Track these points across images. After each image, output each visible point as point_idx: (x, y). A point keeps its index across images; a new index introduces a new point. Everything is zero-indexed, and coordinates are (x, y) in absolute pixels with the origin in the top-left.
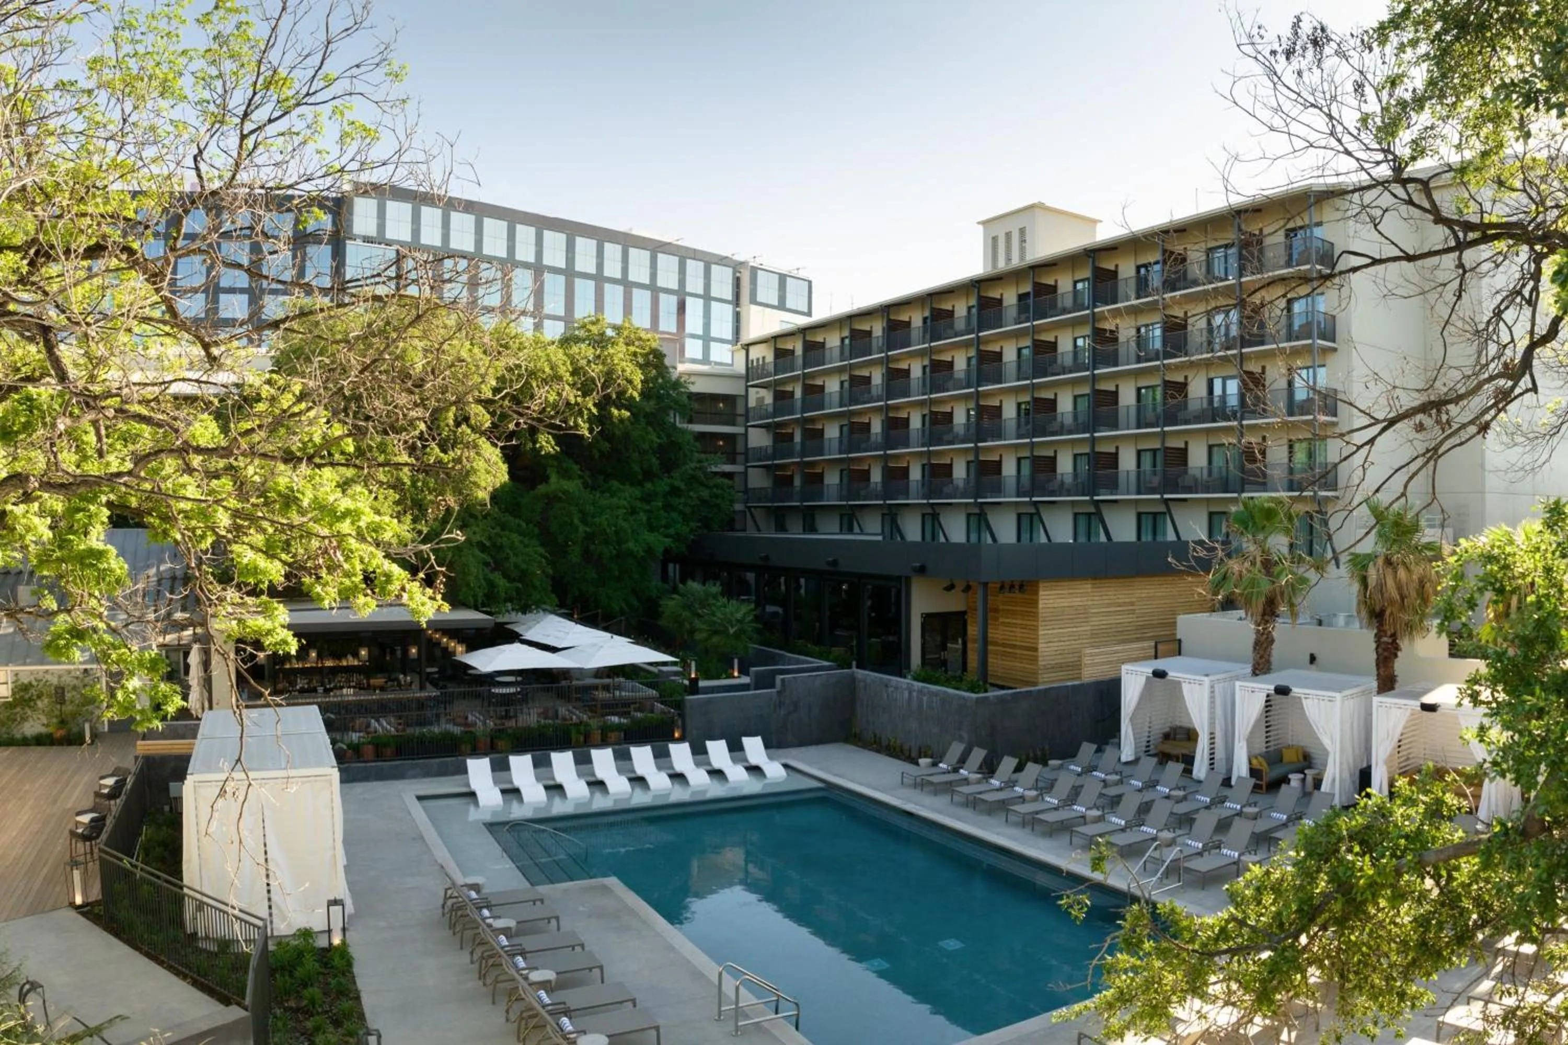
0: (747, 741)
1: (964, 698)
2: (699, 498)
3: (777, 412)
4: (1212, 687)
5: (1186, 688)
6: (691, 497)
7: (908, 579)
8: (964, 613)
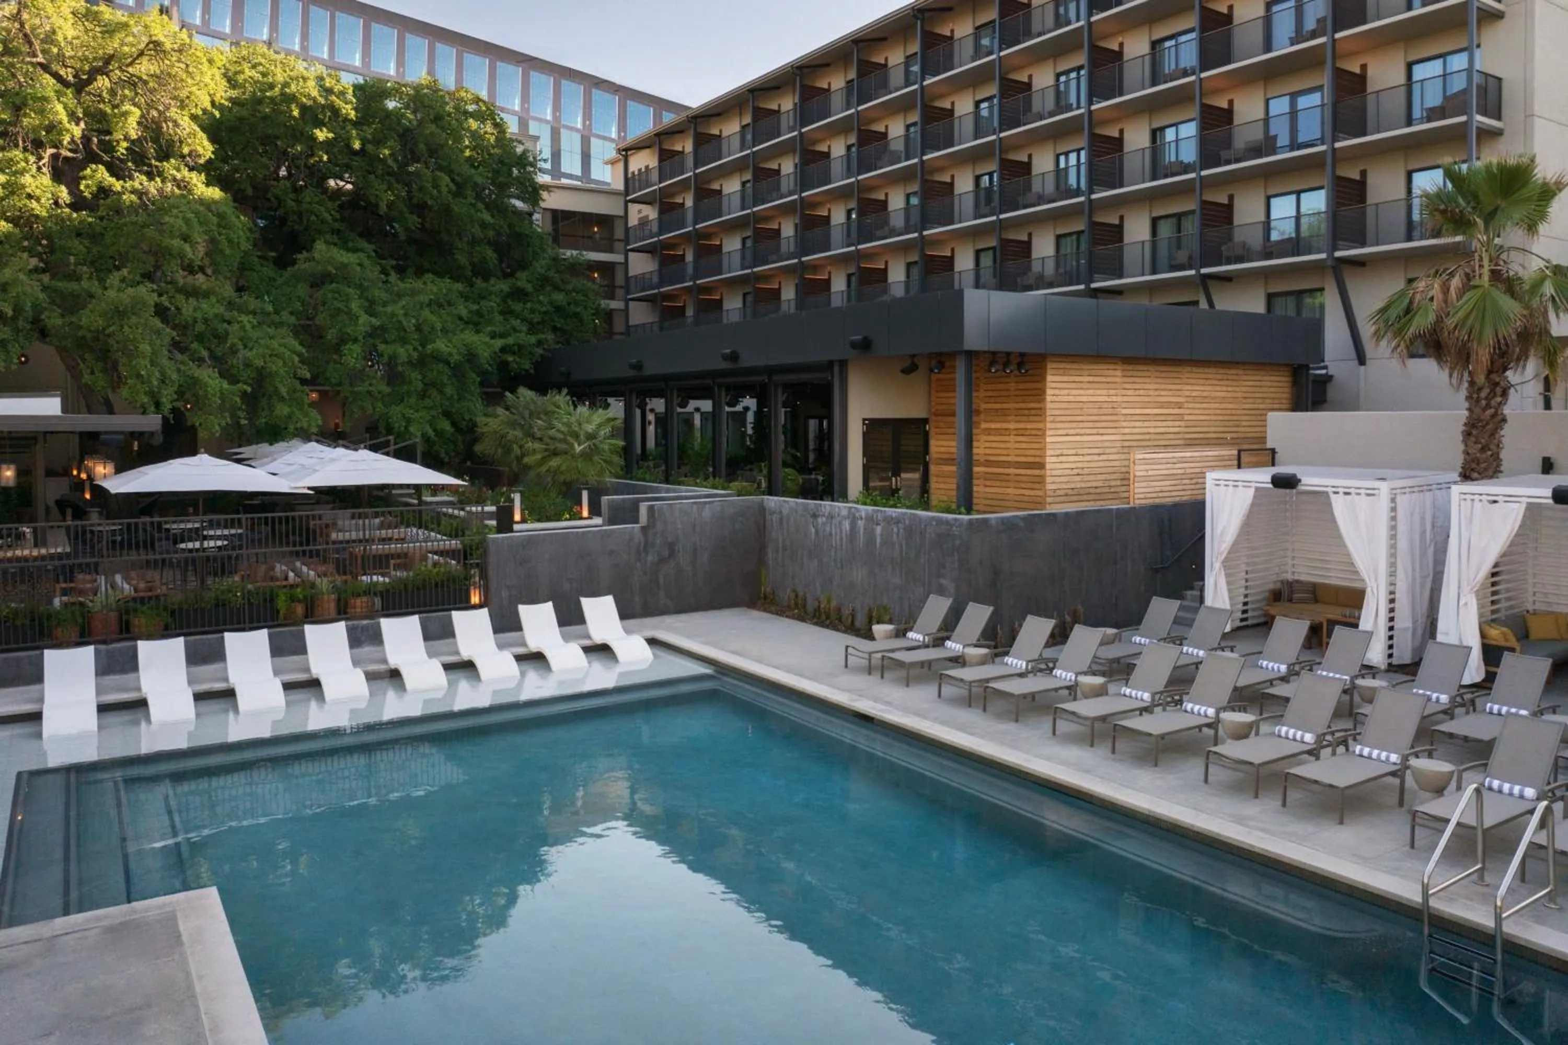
0: (589, 605)
1: (947, 522)
2: (551, 303)
3: (663, 227)
4: (1393, 500)
5: (1339, 504)
6: (540, 302)
7: (843, 364)
8: (925, 421)
